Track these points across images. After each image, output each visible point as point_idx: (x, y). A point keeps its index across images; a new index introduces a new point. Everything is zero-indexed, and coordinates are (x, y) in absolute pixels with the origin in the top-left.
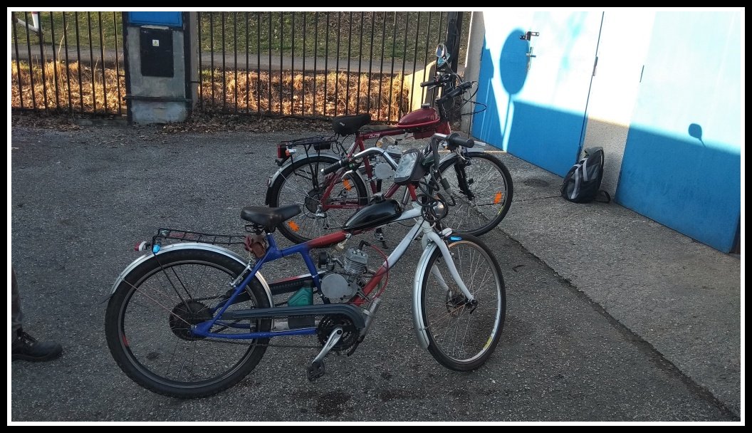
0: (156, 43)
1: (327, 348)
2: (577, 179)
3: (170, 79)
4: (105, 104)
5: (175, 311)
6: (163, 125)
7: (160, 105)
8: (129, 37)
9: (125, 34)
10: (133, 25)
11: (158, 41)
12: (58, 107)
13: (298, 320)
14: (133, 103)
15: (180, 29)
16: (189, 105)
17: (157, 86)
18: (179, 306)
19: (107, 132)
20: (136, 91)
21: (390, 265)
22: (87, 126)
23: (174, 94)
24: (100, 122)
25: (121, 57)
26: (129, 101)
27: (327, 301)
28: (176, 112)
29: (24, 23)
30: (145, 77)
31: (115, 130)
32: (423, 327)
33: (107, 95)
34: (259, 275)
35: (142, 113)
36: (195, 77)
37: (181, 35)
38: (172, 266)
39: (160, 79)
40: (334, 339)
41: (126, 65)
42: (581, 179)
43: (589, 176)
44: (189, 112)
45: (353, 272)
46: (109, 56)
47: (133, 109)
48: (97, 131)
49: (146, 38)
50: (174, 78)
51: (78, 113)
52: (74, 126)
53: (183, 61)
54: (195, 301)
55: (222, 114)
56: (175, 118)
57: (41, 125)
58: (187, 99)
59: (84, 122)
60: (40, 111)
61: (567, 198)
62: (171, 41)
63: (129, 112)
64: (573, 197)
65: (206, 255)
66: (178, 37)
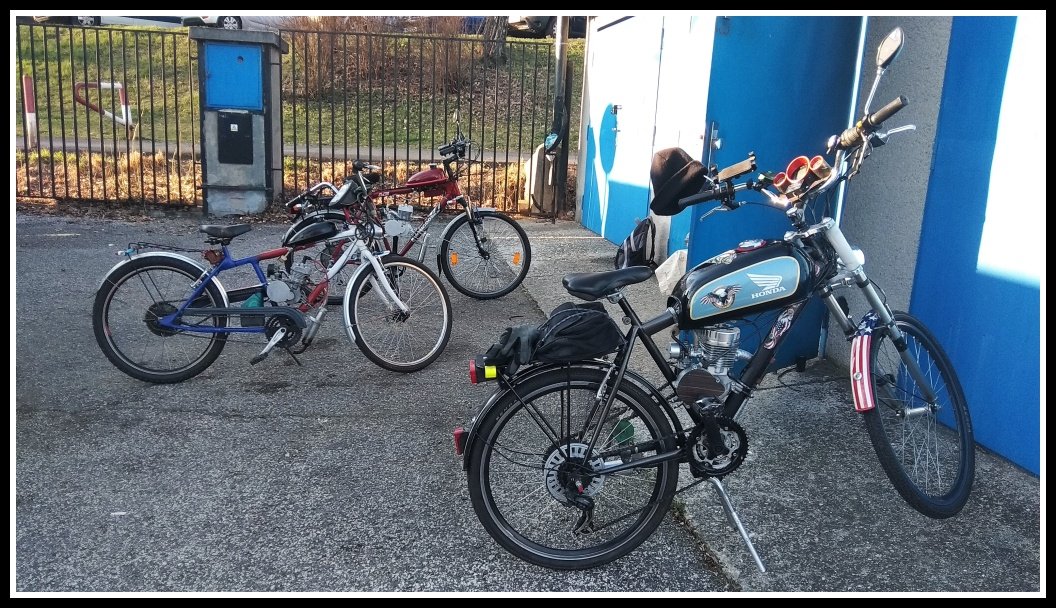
0: (234, 128)
1: (272, 343)
2: (626, 249)
3: (249, 166)
4: (181, 196)
5: (150, 309)
6: (240, 216)
7: (238, 195)
8: (206, 122)
9: (203, 118)
10: (211, 109)
11: (236, 126)
12: (130, 198)
13: (251, 320)
14: (209, 193)
15: (260, 113)
16: (269, 194)
17: (235, 174)
19: (178, 222)
20: (212, 180)
21: (329, 277)
22: (159, 217)
23: (253, 182)
24: (173, 214)
25: (198, 147)
26: (206, 189)
27: (274, 304)
28: (255, 202)
29: (111, 115)
30: (222, 165)
31: (189, 222)
32: (349, 324)
33: (182, 186)
34: (215, 280)
35: (218, 203)
36: (276, 164)
37: (262, 119)
38: (147, 270)
39: (239, 166)
40: (279, 336)
41: (202, 157)
42: (630, 249)
43: (637, 246)
44: (270, 202)
45: (296, 280)
47: (209, 200)
48: (168, 221)
49: (223, 123)
50: (254, 165)
51: (150, 204)
52: (144, 217)
53: (263, 147)
54: (166, 303)
56: (254, 209)
57: (110, 216)
58: (267, 189)
59: (156, 213)
60: (110, 201)
62: (251, 125)
63: (205, 203)
66: (258, 122)
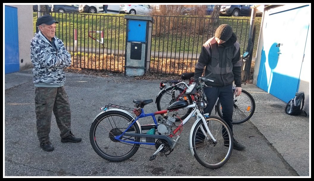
0: (136, 48)
1: (158, 151)
2: (291, 105)
3: (140, 60)
4: (118, 69)
5: (111, 131)
6: (136, 76)
7: (135, 69)
8: (127, 46)
9: (126, 44)
10: (129, 42)
11: (137, 47)
12: (103, 69)
13: (150, 139)
14: (127, 68)
15: (144, 43)
16: (145, 70)
17: (135, 63)
18: (113, 130)
19: (117, 78)
20: (128, 64)
21: (183, 124)
22: (111, 76)
23: (140, 66)
24: (115, 75)
25: (124, 52)
26: (126, 67)
27: (160, 134)
28: (141, 72)
29: (99, 41)
30: (131, 60)
31: (120, 78)
32: (192, 147)
33: (119, 66)
34: (137, 122)
35: (129, 72)
36: (148, 60)
37: (145, 45)
38: (111, 116)
39: (136, 60)
40: (161, 148)
41: (125, 56)
42: (293, 105)
43: (297, 104)
44: (145, 72)
45: (169, 124)
46: (121, 52)
47: (126, 71)
48: (114, 77)
49: (133, 46)
51: (109, 71)
52: (107, 76)
53: (145, 54)
54: (117, 129)
55: (157, 73)
56: (140, 75)
57: (97, 75)
58: (145, 68)
59: (110, 74)
60: (97, 70)
61: (287, 113)
62: (141, 47)
63: (125, 72)
64: (290, 112)
65: (121, 113)
66: (144, 46)
